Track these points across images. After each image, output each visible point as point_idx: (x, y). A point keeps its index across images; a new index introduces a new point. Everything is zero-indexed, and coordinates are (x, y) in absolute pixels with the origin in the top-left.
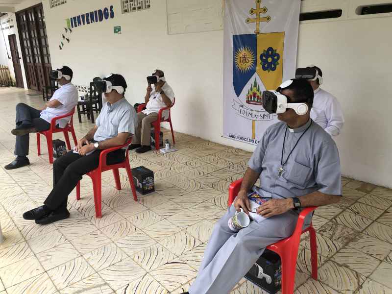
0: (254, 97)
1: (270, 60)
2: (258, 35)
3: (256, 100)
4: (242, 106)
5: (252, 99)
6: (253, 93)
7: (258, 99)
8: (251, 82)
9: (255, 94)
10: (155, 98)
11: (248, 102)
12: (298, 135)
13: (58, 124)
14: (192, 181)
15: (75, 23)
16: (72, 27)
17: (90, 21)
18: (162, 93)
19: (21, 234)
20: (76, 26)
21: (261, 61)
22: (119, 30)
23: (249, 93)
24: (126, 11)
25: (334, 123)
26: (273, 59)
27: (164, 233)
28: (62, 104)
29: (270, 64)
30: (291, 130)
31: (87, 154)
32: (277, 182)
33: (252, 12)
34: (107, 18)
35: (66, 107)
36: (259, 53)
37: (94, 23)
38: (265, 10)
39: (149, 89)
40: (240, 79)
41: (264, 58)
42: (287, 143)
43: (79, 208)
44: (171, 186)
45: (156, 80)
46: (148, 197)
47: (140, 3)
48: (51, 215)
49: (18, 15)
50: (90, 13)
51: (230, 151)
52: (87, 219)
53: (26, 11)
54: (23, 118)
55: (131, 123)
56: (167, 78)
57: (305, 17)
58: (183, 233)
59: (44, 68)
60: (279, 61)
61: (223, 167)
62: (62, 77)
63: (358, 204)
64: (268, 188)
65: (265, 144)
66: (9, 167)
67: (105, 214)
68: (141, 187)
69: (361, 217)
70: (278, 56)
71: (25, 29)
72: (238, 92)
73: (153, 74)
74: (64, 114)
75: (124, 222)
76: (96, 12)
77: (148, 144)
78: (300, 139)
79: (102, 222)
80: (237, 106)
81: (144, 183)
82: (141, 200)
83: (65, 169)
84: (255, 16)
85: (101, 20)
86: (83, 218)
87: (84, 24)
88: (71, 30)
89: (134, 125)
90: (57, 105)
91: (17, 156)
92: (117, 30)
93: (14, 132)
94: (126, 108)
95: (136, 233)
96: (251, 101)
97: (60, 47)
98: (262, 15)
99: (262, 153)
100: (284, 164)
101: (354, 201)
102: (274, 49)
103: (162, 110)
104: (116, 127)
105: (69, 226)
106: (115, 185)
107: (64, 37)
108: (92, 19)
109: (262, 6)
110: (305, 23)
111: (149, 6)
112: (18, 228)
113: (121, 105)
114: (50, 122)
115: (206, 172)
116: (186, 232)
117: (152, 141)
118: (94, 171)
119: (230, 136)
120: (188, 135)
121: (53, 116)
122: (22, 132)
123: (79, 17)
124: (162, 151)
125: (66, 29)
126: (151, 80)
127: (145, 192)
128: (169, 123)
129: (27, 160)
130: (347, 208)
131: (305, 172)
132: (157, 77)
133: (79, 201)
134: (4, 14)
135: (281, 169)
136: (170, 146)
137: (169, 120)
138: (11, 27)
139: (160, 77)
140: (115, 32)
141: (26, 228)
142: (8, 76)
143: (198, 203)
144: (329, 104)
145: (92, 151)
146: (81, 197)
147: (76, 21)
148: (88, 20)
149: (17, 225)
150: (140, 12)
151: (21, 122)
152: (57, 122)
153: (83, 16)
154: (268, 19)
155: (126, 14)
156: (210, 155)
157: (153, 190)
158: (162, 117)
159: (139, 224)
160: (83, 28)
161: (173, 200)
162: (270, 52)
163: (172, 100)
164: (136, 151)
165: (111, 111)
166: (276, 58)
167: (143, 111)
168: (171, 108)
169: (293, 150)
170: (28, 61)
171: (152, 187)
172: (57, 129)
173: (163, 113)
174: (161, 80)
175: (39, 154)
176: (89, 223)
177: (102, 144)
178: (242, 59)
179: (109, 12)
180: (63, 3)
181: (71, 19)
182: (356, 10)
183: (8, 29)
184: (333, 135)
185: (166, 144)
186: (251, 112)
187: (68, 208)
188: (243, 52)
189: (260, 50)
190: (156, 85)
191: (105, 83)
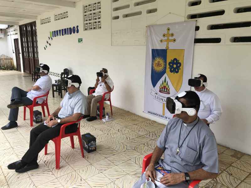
0: (164, 89)
1: (175, 66)
2: (168, 50)
3: (165, 91)
4: (157, 94)
5: (163, 90)
6: (164, 86)
7: (167, 90)
8: (163, 79)
9: (165, 87)
10: (101, 85)
11: (160, 91)
12: (190, 128)
13: (38, 101)
14: (122, 144)
15: (55, 34)
16: (53, 37)
17: (64, 34)
18: (106, 83)
19: (5, 179)
20: (55, 36)
21: (169, 66)
22: (82, 40)
23: (161, 86)
24: (86, 29)
25: (215, 112)
26: (177, 66)
27: (100, 184)
28: (41, 89)
29: (175, 69)
30: (185, 125)
31: (52, 127)
32: (175, 160)
33: (164, 35)
34: (74, 33)
35: (43, 90)
36: (168, 62)
37: (66, 36)
38: (172, 35)
39: (98, 80)
40: (155, 77)
41: (171, 65)
42: (182, 132)
43: (45, 161)
44: (107, 147)
45: (102, 75)
46: (91, 155)
47: (95, 25)
48: (26, 167)
49: (21, 27)
50: (64, 29)
51: (148, 122)
52: (49, 169)
53: (26, 25)
54: (16, 97)
55: (83, 107)
56: (109, 74)
57: (197, 41)
58: (112, 184)
59: (34, 60)
60: (181, 67)
61: (143, 134)
62: (43, 71)
63: (232, 167)
64: (169, 163)
65: (168, 131)
66: (4, 128)
67: (62, 167)
68: (87, 148)
69: (233, 178)
70: (180, 64)
71: (24, 36)
72: (154, 84)
73: (101, 71)
74: (42, 95)
75: (74, 173)
76: (68, 29)
77: (95, 115)
78: (191, 130)
79: (60, 173)
80: (153, 93)
81: (89, 145)
82: (87, 157)
83: (38, 135)
84: (166, 38)
85: (71, 34)
86: (48, 168)
87: (60, 35)
88: (52, 39)
89: (85, 108)
90: (38, 89)
91: (10, 121)
92: (80, 40)
93: (9, 106)
94: (80, 97)
95: (81, 182)
96: (162, 91)
97: (45, 48)
98: (171, 38)
99: (166, 137)
100: (180, 147)
101: (229, 165)
102: (178, 60)
103: (105, 94)
104: (73, 109)
105: (37, 175)
106: (71, 145)
107: (47, 42)
108: (65, 33)
109: (170, 32)
110: (198, 45)
111: (100, 27)
112: (4, 174)
113: (77, 95)
114: (32, 99)
115: (131, 137)
116: (114, 183)
117: (98, 113)
118: (56, 138)
119: (148, 112)
120: (121, 109)
121: (35, 96)
122: (14, 107)
123: (57, 31)
124: (104, 120)
125: (49, 38)
126: (99, 74)
127: (89, 151)
128: (109, 102)
129: (16, 124)
130: (224, 170)
131: (194, 154)
132: (103, 73)
133: (46, 156)
134: (12, 26)
135: (178, 150)
136: (109, 117)
137: (109, 100)
138: (16, 34)
139: (105, 73)
140: (79, 41)
141: (9, 174)
142: (12, 64)
143: (124, 161)
144: (212, 99)
145: (56, 124)
146: (48, 152)
147: (55, 33)
148: (63, 33)
149: (4, 172)
150: (95, 30)
151: (14, 99)
152: (37, 100)
153: (60, 31)
154: (175, 40)
155: (86, 31)
156: (134, 124)
157: (95, 150)
158: (105, 98)
159: (83, 175)
160: (59, 38)
161: (108, 158)
162: (175, 61)
163: (112, 87)
164: (87, 120)
165: (70, 98)
166: (179, 65)
167: (93, 94)
168: (111, 93)
169: (186, 138)
170: (25, 55)
171: (94, 148)
172: (37, 104)
173: (105, 95)
174: (105, 75)
175: (25, 119)
176: (51, 173)
177: (63, 120)
178: (157, 64)
179: (76, 29)
180: (49, 22)
181: (53, 32)
182: (230, 39)
183: (14, 35)
184: (215, 120)
185: (107, 116)
186: (162, 98)
187: (38, 161)
188: (158, 60)
189: (169, 60)
190: (102, 78)
191: (67, 81)
